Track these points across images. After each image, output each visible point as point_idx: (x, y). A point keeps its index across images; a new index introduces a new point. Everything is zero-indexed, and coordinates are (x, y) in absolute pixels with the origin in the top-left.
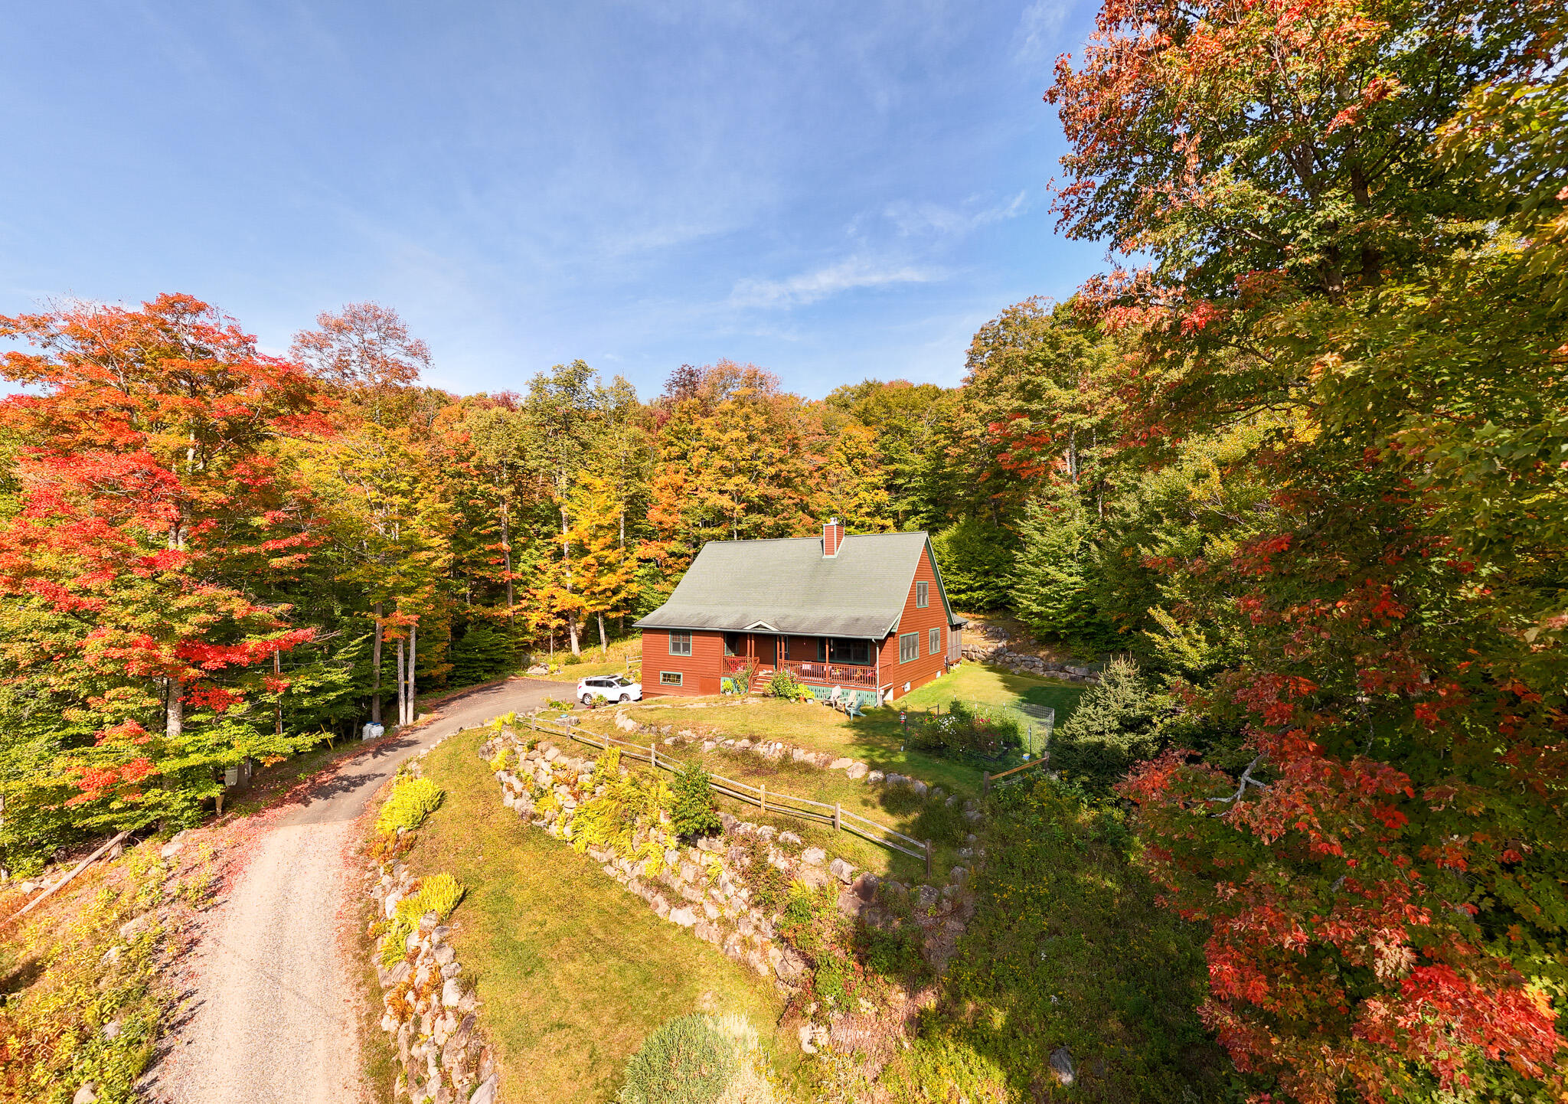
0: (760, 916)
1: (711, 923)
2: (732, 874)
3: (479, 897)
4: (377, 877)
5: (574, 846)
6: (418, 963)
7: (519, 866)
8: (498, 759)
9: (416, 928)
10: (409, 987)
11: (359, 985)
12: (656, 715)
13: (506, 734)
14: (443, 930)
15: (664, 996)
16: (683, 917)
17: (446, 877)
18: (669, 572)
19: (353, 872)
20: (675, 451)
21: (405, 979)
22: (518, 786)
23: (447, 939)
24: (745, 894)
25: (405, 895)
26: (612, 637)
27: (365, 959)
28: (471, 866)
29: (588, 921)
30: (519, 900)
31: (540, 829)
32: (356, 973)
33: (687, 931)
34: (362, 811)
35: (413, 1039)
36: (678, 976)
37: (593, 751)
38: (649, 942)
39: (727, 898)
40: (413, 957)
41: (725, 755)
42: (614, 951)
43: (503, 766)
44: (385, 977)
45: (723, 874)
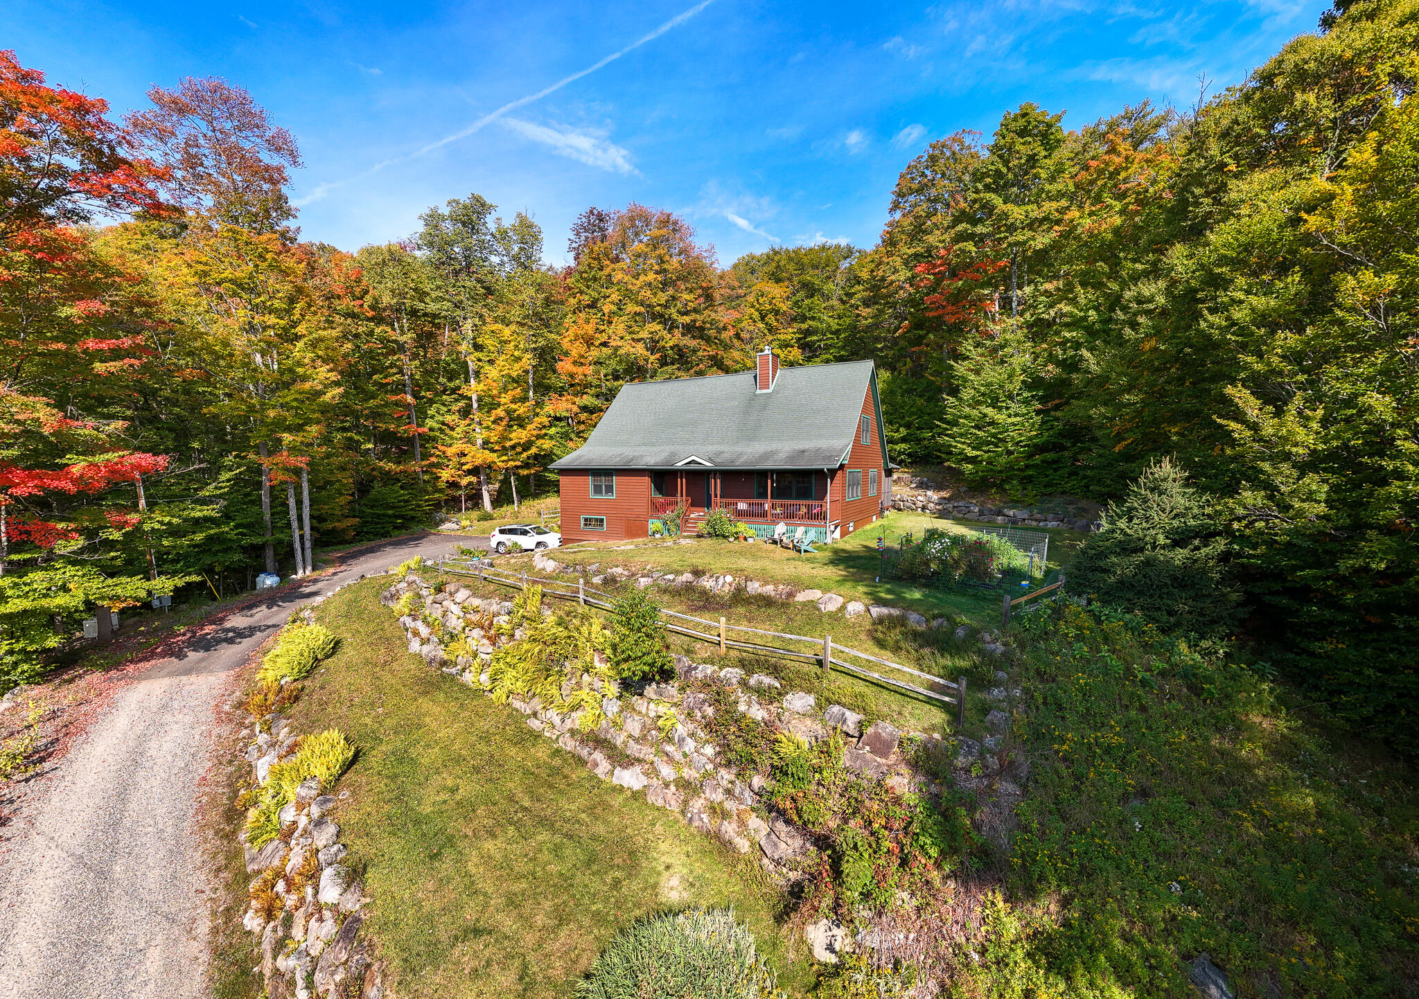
0: (733, 777)
1: (667, 785)
2: (691, 727)
3: (374, 759)
4: (252, 735)
5: (493, 696)
6: (293, 842)
7: (427, 719)
8: (401, 605)
9: (292, 798)
10: (279, 874)
11: (219, 870)
12: (579, 557)
13: (411, 578)
14: (326, 801)
15: (617, 884)
16: (631, 778)
17: (335, 735)
18: (582, 427)
19: (225, 730)
20: (586, 299)
21: (276, 862)
22: (424, 631)
23: (330, 812)
24: (709, 750)
25: (280, 758)
26: (523, 496)
27: (230, 836)
28: (368, 720)
29: (511, 785)
30: (424, 761)
31: (452, 677)
32: (216, 854)
33: (638, 796)
34: (244, 661)
35: (279, 946)
36: (632, 853)
37: (508, 592)
38: (590, 810)
39: (685, 755)
40: (287, 835)
41: (665, 591)
42: (545, 822)
43: (407, 611)
44: (253, 859)
45: (679, 726)
